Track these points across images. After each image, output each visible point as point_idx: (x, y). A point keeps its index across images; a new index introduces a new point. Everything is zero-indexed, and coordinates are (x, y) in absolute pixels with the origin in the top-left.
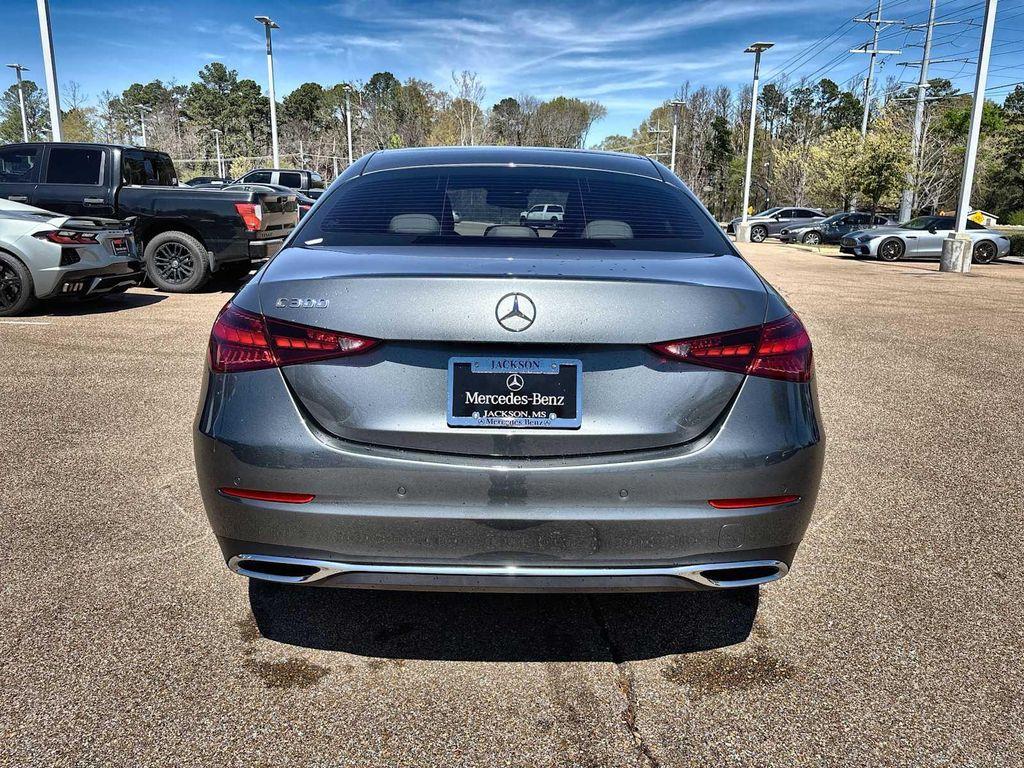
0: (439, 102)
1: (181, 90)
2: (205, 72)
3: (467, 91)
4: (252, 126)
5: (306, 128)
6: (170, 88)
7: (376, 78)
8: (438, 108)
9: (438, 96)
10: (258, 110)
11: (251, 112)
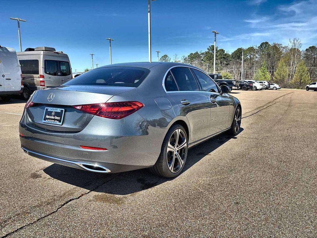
0: (284, 50)
1: (203, 54)
2: (209, 48)
3: (295, 45)
4: (221, 62)
5: (237, 62)
6: (200, 53)
7: (262, 44)
8: (284, 51)
9: (284, 48)
10: (223, 57)
11: (221, 58)
